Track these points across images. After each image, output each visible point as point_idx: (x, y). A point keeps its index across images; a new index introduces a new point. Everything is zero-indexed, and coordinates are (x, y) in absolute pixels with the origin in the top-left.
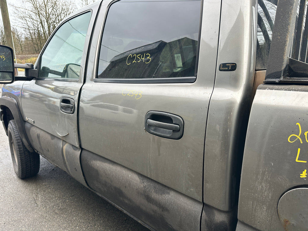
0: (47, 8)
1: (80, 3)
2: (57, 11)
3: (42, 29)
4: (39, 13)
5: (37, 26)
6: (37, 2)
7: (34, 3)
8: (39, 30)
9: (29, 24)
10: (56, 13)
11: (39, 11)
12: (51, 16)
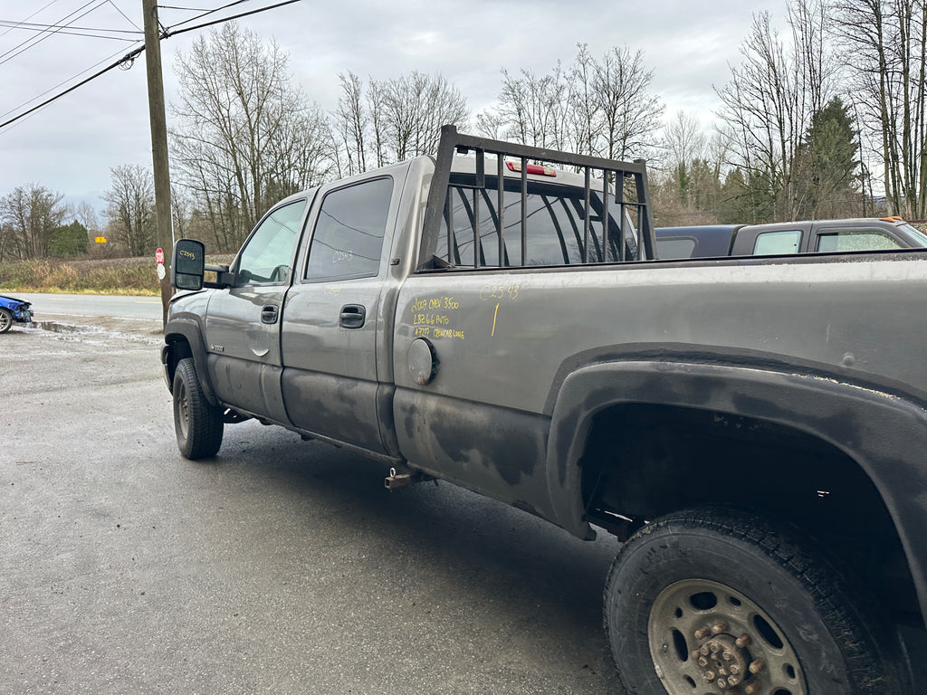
0: (256, 137)
1: (340, 124)
2: (279, 144)
3: (238, 188)
4: (233, 151)
5: (227, 182)
6: (232, 123)
7: (223, 125)
8: (232, 191)
9: (208, 176)
10: (277, 149)
11: (233, 145)
12: (264, 157)
